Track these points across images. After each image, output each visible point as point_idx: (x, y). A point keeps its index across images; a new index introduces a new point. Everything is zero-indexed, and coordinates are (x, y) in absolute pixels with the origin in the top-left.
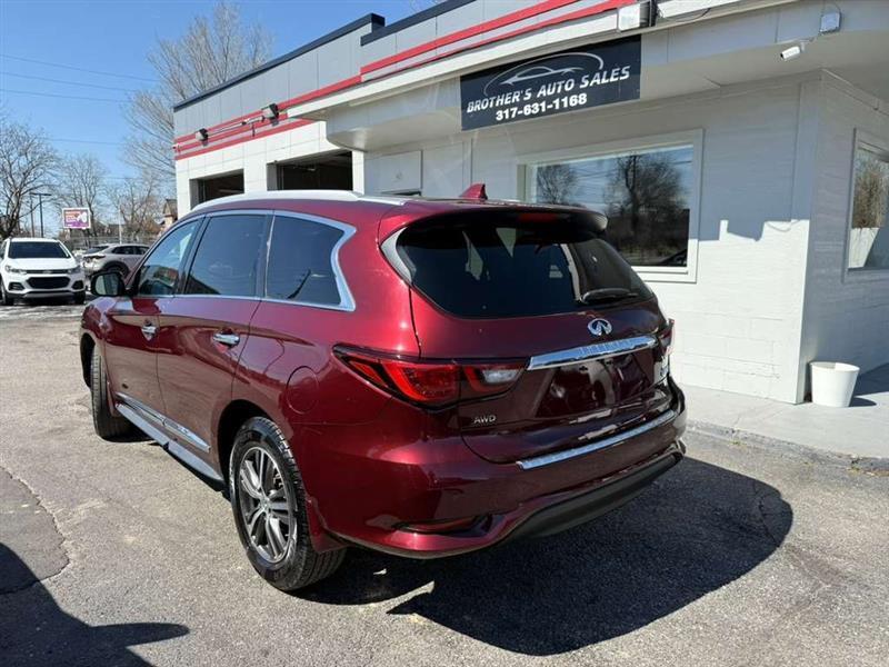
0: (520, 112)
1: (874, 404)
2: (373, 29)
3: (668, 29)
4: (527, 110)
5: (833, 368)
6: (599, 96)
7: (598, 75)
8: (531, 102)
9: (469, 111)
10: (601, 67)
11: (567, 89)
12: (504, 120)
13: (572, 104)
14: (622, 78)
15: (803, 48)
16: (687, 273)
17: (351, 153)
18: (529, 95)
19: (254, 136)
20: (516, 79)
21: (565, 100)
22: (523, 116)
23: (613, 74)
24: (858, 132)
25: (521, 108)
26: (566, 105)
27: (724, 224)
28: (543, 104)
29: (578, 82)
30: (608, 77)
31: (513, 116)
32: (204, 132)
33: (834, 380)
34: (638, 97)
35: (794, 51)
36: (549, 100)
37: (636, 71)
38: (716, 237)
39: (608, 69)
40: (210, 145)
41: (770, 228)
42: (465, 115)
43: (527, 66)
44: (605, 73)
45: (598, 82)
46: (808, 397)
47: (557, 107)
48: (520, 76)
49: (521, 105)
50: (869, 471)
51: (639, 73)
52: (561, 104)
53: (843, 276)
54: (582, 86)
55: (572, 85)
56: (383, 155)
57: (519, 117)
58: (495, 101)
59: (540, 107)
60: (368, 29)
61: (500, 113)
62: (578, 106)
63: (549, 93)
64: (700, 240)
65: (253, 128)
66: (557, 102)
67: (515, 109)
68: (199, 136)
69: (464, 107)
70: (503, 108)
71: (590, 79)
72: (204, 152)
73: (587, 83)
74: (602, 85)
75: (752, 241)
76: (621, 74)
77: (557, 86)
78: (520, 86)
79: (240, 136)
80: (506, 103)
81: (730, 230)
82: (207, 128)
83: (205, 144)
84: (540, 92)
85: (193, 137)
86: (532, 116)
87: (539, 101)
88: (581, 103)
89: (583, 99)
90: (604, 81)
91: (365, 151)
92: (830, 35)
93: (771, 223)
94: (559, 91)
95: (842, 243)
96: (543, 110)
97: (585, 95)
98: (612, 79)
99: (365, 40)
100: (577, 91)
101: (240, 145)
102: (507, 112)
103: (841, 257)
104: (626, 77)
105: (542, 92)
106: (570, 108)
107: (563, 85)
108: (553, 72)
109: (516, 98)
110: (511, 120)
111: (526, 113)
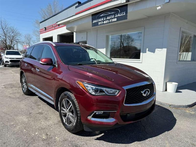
0: (103, 23)
1: (182, 92)
2: (78, 4)
3: (133, 3)
4: (105, 22)
5: (172, 83)
6: (119, 19)
7: (119, 14)
8: (105, 20)
9: (93, 22)
11: (113, 17)
12: (100, 25)
13: (114, 21)
14: (124, 15)
15: (162, 7)
16: (140, 61)
17: (73, 33)
18: (105, 19)
19: (55, 29)
20: (102, 15)
21: (112, 20)
23: (122, 14)
24: (181, 28)
25: (103, 22)
26: (112, 21)
27: (147, 49)
28: (108, 21)
29: (115, 16)
30: (121, 14)
31: (102, 23)
32: (45, 28)
33: (172, 86)
34: (127, 19)
35: (159, 8)
36: (109, 20)
37: (126, 13)
38: (146, 52)
39: (121, 12)
40: (47, 31)
41: (157, 50)
42: (92, 23)
43: (105, 12)
45: (119, 15)
46: (166, 90)
49: (103, 21)
50: (174, 108)
51: (127, 13)
52: (111, 21)
53: (177, 62)
54: (115, 17)
56: (80, 33)
58: (98, 20)
59: (107, 22)
60: (77, 5)
61: (99, 23)
63: (109, 18)
64: (143, 53)
65: (55, 27)
66: (110, 20)
67: (102, 22)
68: (44, 29)
69: (92, 22)
70: (100, 22)
71: (117, 15)
72: (45, 32)
73: (117, 16)
74: (120, 16)
75: (153, 53)
77: (111, 17)
78: (103, 17)
79: (52, 29)
80: (101, 20)
81: (148, 51)
82: (46, 27)
83: (46, 31)
84: (107, 18)
85: (43, 29)
86: (106, 23)
87: (107, 20)
88: (115, 20)
89: (116, 20)
90: (120, 15)
91: (76, 32)
92: (167, 4)
93: (157, 49)
94: (111, 18)
95: (177, 54)
96: (108, 22)
97: (116, 19)
98: (122, 15)
99: (76, 7)
100: (114, 18)
101: (52, 31)
102: (101, 23)
103: (177, 58)
104: (124, 14)
105: (108, 18)
106: (113, 22)
107: (112, 16)
108: (110, 13)
109: (102, 19)
110: (101, 24)
111: (105, 23)
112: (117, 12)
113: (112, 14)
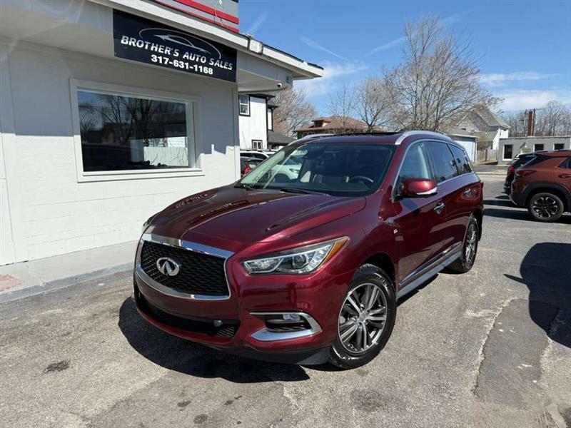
0: (170, 63)
4: (176, 63)
6: (218, 73)
7: (218, 61)
8: (178, 59)
9: (123, 42)
10: (220, 58)
11: (202, 61)
12: (158, 63)
13: (205, 72)
20: (166, 37)
21: (201, 67)
22: (172, 66)
23: (225, 64)
26: (201, 71)
28: (187, 65)
29: (208, 61)
30: (223, 65)
31: (166, 63)
34: (235, 81)
36: (192, 63)
37: (235, 68)
39: (223, 60)
42: (118, 44)
44: (222, 62)
45: (218, 65)
47: (196, 70)
48: (170, 38)
49: (172, 59)
52: (199, 69)
54: (210, 64)
55: (205, 61)
57: (169, 65)
59: (185, 66)
61: (154, 56)
62: (208, 75)
63: (191, 59)
66: (196, 66)
67: (167, 59)
69: (117, 37)
70: (158, 54)
71: (214, 62)
76: (228, 67)
77: (196, 57)
78: (171, 45)
80: (160, 51)
86: (179, 68)
88: (210, 74)
89: (211, 71)
90: (221, 66)
94: (197, 60)
96: (187, 68)
97: (212, 69)
100: (208, 65)
102: (160, 58)
104: (231, 69)
105: (186, 56)
106: (203, 73)
107: (200, 58)
108: (193, 46)
109: (168, 51)
110: (163, 64)
111: (175, 65)
112: (214, 56)
113: (202, 54)
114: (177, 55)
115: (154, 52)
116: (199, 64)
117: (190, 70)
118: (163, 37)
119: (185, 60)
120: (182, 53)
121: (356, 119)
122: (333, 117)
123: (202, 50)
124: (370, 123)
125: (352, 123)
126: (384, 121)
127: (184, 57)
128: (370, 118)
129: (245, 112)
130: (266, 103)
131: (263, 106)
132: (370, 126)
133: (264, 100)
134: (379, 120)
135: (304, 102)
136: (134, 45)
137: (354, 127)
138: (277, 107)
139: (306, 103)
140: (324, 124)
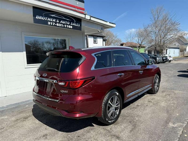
0: (55, 24)
7: (74, 23)
9: (37, 18)
10: (75, 22)
12: (50, 25)
20: (54, 16)
21: (68, 26)
22: (56, 26)
28: (62, 25)
29: (70, 23)
34: (81, 30)
36: (64, 24)
37: (81, 25)
42: (35, 19)
44: (76, 24)
47: (66, 27)
48: (55, 16)
49: (56, 23)
62: (70, 28)
70: (50, 22)
73: (72, 24)
76: (78, 25)
80: (51, 20)
86: (59, 26)
90: (75, 25)
97: (72, 26)
100: (70, 25)
102: (51, 23)
104: (79, 26)
106: (68, 28)
107: (67, 22)
108: (64, 18)
109: (54, 20)
110: (52, 25)
111: (57, 25)
112: (72, 21)
113: (68, 21)
114: (58, 22)
115: (49, 21)
116: (67, 24)
117: (63, 27)
118: (52, 15)
119: (61, 23)
120: (60, 21)
121: (135, 42)
122: (127, 42)
123: (68, 19)
124: (140, 44)
125: (134, 44)
126: (145, 43)
127: (61, 22)
128: (140, 42)
129: (96, 42)
130: (103, 39)
131: (102, 40)
132: (140, 45)
133: (102, 38)
134: (143, 43)
135: (117, 38)
136: (41, 19)
137: (134, 46)
138: (107, 40)
139: (118, 38)
140: (124, 45)
